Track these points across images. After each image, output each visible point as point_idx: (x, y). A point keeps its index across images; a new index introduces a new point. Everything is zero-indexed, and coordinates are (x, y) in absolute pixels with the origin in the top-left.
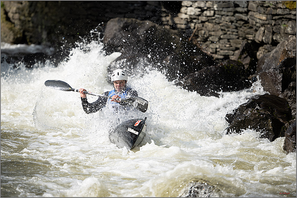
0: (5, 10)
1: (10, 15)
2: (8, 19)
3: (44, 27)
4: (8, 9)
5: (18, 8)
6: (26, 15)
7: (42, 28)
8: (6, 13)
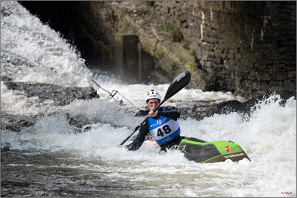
0: (196, 58)
1: (202, 63)
2: (200, 67)
3: (236, 73)
4: (199, 57)
5: (210, 56)
6: (218, 62)
7: (235, 75)
8: (197, 61)
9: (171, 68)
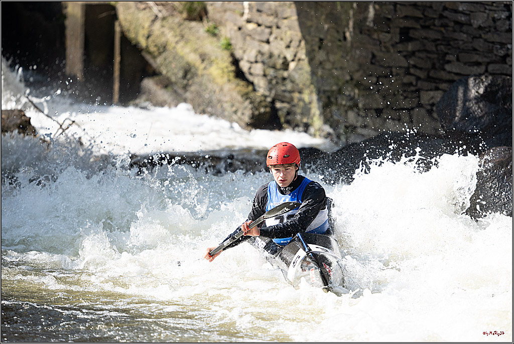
0: (232, 55)
1: (244, 66)
2: (239, 74)
4: (238, 54)
5: (261, 53)
6: (279, 66)
8: (236, 62)
9: (181, 74)
